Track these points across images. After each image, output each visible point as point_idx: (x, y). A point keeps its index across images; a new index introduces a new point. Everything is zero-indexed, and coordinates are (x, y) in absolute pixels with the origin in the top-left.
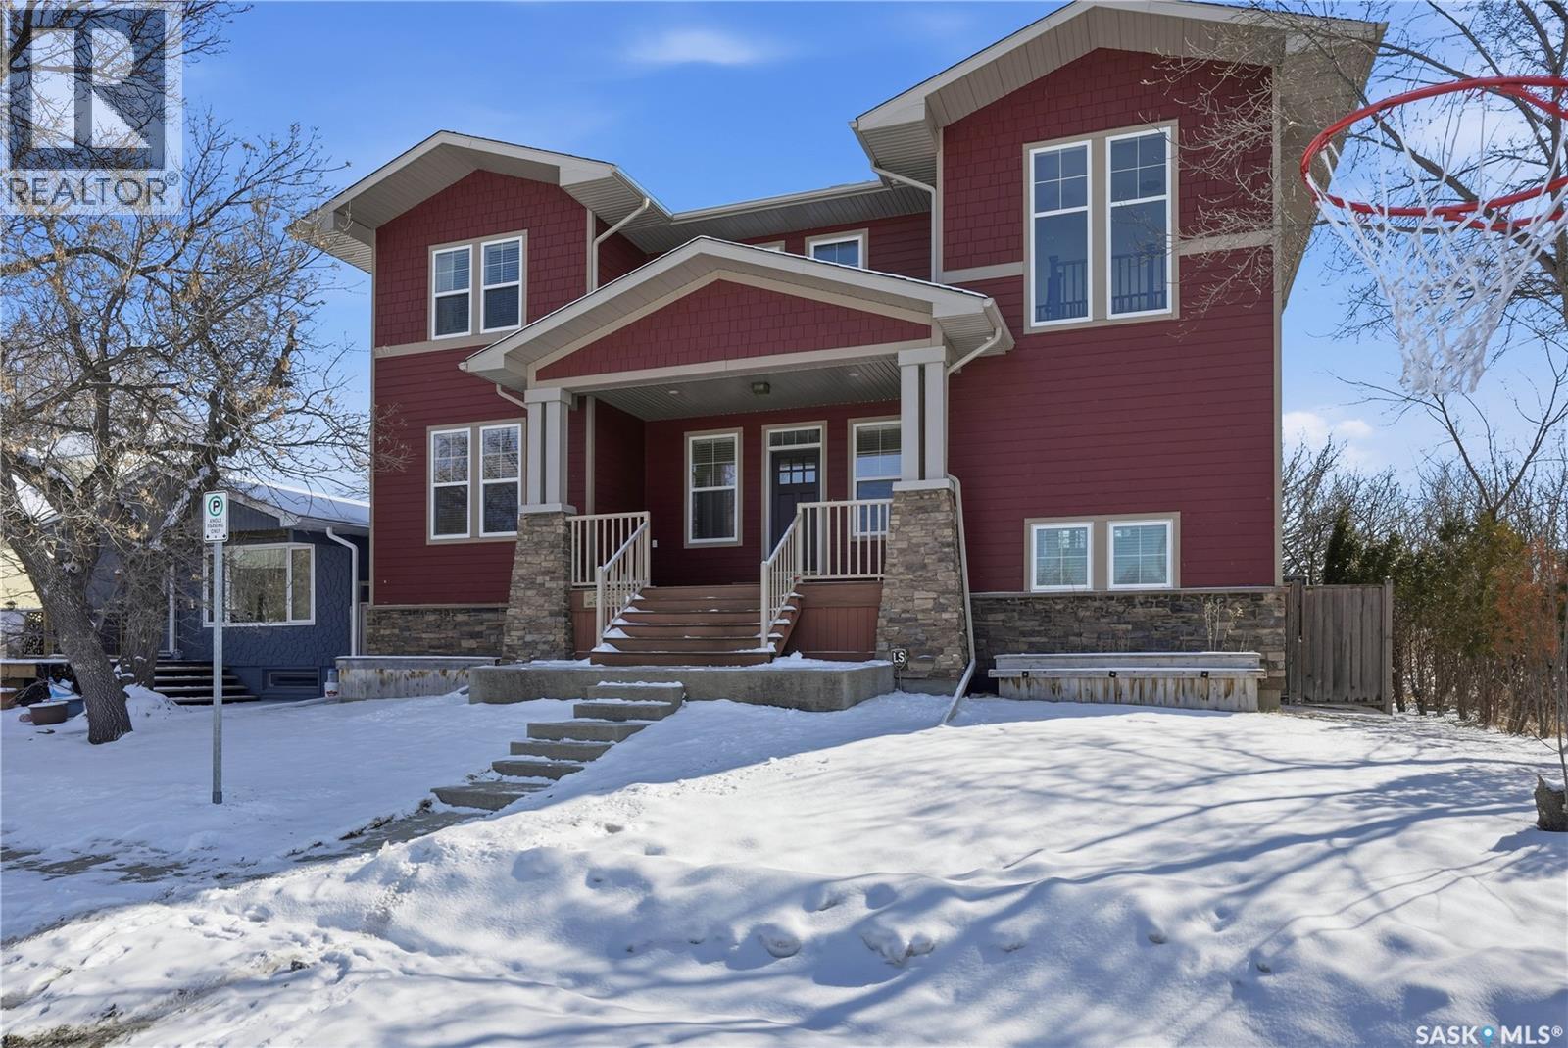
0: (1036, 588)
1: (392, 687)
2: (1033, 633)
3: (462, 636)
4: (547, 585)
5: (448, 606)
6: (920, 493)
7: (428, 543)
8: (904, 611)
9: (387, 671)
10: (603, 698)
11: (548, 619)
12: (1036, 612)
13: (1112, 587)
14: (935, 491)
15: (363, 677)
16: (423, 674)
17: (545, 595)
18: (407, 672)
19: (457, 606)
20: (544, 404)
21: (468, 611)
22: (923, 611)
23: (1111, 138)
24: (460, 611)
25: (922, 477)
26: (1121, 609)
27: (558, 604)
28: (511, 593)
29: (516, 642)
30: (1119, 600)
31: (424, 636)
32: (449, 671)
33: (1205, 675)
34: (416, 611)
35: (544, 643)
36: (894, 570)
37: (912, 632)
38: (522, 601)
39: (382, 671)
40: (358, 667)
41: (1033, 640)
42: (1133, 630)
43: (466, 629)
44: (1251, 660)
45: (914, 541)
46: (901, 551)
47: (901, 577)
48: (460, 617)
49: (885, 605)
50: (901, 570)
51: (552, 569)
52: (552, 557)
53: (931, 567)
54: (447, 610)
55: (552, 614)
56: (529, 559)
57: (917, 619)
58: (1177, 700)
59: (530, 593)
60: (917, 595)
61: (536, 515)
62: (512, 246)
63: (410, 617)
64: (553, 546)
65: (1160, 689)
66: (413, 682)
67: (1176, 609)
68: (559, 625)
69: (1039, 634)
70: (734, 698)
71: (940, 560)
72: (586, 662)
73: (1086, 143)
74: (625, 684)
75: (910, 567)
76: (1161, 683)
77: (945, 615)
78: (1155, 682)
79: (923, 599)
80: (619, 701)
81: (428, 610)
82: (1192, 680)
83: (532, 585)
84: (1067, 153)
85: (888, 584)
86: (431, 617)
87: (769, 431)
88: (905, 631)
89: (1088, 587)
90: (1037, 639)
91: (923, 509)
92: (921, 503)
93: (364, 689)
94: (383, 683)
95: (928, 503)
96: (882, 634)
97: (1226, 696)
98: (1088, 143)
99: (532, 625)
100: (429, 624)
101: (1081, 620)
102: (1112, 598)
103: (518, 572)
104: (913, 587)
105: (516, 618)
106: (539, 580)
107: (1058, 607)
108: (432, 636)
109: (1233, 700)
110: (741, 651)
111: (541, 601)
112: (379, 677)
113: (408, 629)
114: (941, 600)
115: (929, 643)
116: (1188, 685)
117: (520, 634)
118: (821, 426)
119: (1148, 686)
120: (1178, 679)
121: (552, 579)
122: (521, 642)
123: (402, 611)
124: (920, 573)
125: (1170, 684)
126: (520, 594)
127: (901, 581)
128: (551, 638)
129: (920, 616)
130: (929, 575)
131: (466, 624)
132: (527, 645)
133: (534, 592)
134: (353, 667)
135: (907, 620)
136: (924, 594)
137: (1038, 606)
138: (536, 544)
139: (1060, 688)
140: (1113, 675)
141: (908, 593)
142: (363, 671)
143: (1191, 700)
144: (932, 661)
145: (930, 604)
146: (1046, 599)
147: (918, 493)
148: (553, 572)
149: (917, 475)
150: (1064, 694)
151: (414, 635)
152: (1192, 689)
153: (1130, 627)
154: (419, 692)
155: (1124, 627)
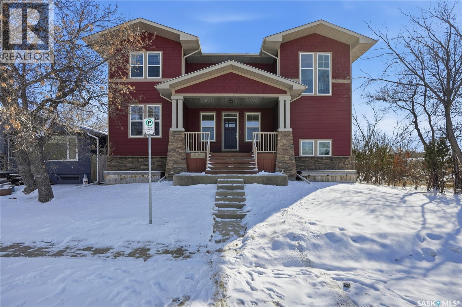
0: (302, 155)
1: (125, 180)
2: (301, 166)
3: (141, 165)
4: (180, 151)
5: (136, 156)
6: (285, 132)
7: (129, 138)
8: (282, 160)
9: (123, 176)
10: (223, 184)
11: (181, 161)
12: (302, 161)
13: (318, 155)
14: (289, 131)
15: (114, 177)
16: (135, 177)
17: (179, 154)
18: (130, 176)
19: (138, 156)
20: (177, 100)
21: (143, 158)
22: (287, 160)
23: (318, 54)
24: (141, 158)
25: (285, 128)
26: (320, 160)
27: (184, 157)
28: (168, 153)
29: (171, 167)
30: (320, 158)
31: (128, 165)
32: (144, 176)
33: (346, 175)
34: (125, 158)
35: (180, 168)
36: (280, 150)
37: (285, 165)
38: (172, 156)
39: (121, 175)
40: (112, 174)
41: (301, 167)
42: (323, 165)
43: (143, 163)
44: (355, 172)
45: (284, 143)
46: (281, 146)
47: (281, 152)
48: (140, 160)
49: (277, 158)
50: (281, 150)
51: (181, 147)
52: (181, 143)
53: (288, 150)
54: (136, 158)
55: (182, 159)
56: (174, 144)
57: (286, 162)
58: (340, 181)
59: (174, 153)
60: (285, 156)
61: (175, 131)
62: (157, 55)
63: (122, 159)
64: (181, 140)
65: (337, 178)
66: (132, 179)
67: (332, 160)
68: (184, 163)
69: (303, 166)
70: (258, 183)
71: (291, 148)
72: (203, 174)
73: (312, 54)
74: (225, 180)
75: (283, 150)
76: (337, 177)
77: (292, 161)
78: (336, 177)
79: (287, 157)
80: (228, 185)
81: (129, 158)
82: (343, 177)
83: (175, 151)
84: (309, 55)
85: (278, 154)
86: (130, 160)
87: (224, 113)
88: (283, 165)
89: (313, 155)
90: (302, 167)
91: (286, 135)
92: (286, 134)
93: (114, 181)
94: (121, 179)
95: (287, 134)
96: (277, 166)
97: (350, 180)
98: (313, 54)
99: (175, 162)
100: (129, 162)
101: (312, 163)
102: (318, 158)
103: (170, 147)
104: (285, 155)
105: (170, 160)
106: (177, 150)
107: (307, 160)
108: (131, 165)
109: (351, 181)
110: (248, 170)
111: (178, 156)
112: (120, 177)
113: (122, 163)
114: (292, 158)
115: (289, 168)
116: (342, 177)
117: (172, 165)
118: (237, 113)
119: (334, 178)
120: (341, 176)
121: (181, 150)
122: (172, 167)
123: (120, 158)
124: (285, 151)
125: (339, 177)
126: (171, 153)
127: (281, 153)
128: (182, 166)
129: (286, 161)
130: (288, 151)
131: (143, 162)
132: (174, 168)
133: (176, 153)
134: (110, 174)
135: (284, 162)
136: (287, 156)
137: (303, 159)
138: (176, 139)
139: (316, 179)
140: (328, 175)
141: (283, 156)
142: (114, 176)
143: (343, 181)
144: (290, 172)
145: (289, 159)
146: (304, 158)
147: (285, 131)
148: (182, 148)
149: (284, 127)
150: (317, 180)
151: (124, 165)
152: (343, 179)
153: (322, 164)
154: (134, 182)
155: (321, 164)
